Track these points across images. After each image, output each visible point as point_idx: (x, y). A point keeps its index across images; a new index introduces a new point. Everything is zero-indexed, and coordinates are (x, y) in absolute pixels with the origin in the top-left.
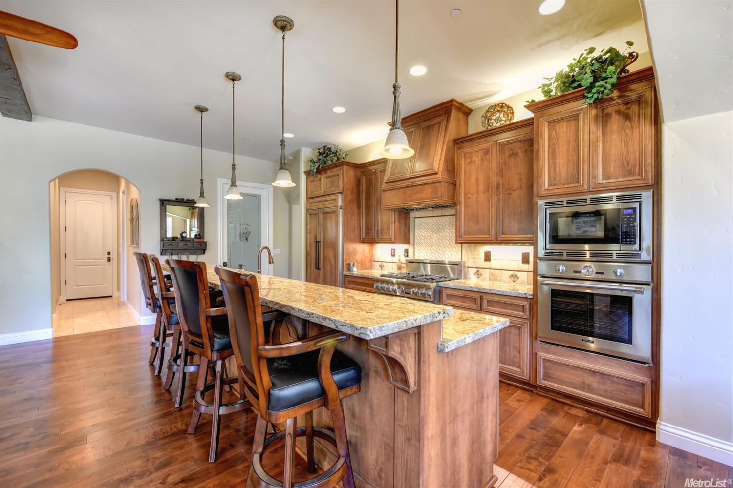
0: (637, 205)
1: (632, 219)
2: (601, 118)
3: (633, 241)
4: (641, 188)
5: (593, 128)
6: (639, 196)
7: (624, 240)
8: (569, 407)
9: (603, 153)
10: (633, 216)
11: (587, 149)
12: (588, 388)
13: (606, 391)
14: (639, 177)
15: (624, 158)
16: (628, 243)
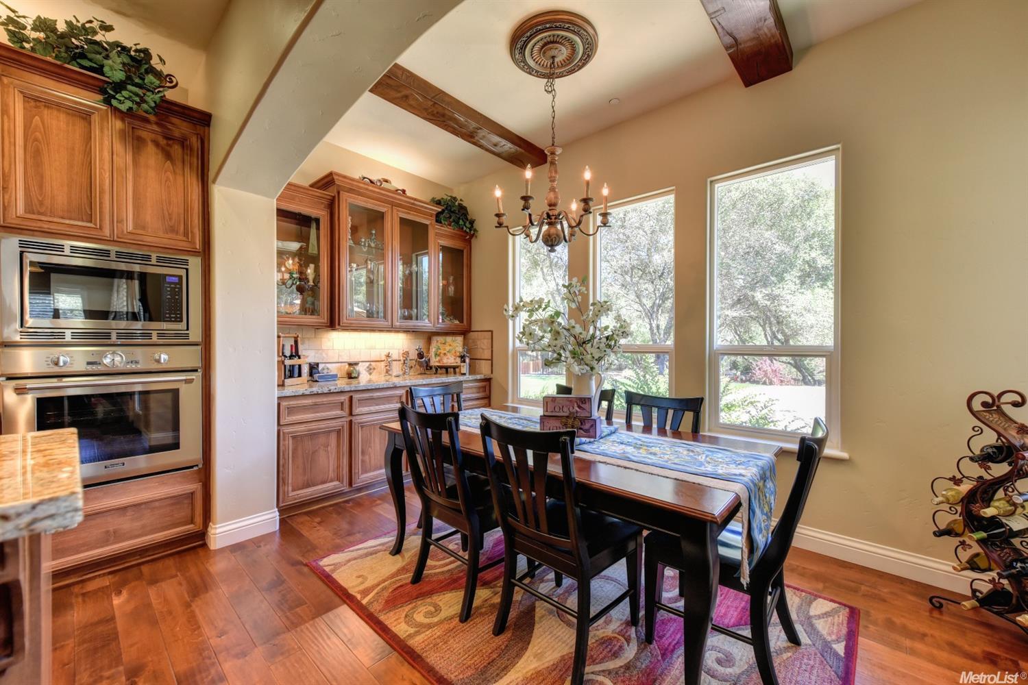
0: (183, 273)
1: (177, 290)
2: (131, 139)
3: (178, 318)
4: (186, 252)
5: (118, 147)
6: (186, 262)
7: (167, 316)
8: (80, 585)
9: (134, 191)
10: (178, 286)
11: (107, 174)
12: (117, 536)
13: (143, 527)
14: (185, 239)
15: (165, 208)
16: (173, 319)
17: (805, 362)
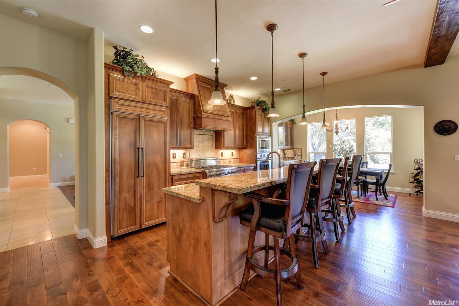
0: (269, 140)
17: (375, 157)
